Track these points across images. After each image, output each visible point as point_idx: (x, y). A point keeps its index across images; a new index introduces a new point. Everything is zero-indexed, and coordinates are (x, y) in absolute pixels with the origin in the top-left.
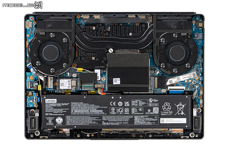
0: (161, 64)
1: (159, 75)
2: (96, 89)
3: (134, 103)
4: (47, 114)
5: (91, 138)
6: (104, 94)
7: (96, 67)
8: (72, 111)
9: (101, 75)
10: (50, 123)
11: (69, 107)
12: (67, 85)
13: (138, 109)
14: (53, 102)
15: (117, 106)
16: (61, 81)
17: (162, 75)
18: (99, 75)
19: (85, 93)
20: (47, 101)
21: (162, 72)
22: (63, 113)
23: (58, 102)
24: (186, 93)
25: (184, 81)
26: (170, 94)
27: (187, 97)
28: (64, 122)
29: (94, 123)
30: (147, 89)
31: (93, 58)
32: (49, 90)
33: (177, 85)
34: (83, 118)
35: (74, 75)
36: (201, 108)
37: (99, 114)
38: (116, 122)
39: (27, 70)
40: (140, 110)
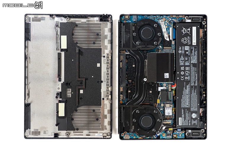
0: (155, 44)
1: (162, 46)
2: (172, 90)
3: (182, 64)
4: (190, 124)
5: (206, 94)
6: (175, 84)
7: (156, 90)
8: (188, 107)
9: (162, 86)
10: (196, 122)
11: (184, 109)
12: (169, 110)
13: (186, 61)
14: (181, 120)
15: (184, 75)
16: (166, 114)
17: (162, 44)
18: (162, 88)
19: (175, 98)
20: (180, 124)
21: (160, 44)
22: (189, 113)
23: (181, 117)
24: (175, 27)
25: (166, 28)
26: (176, 38)
27: (178, 26)
28: (196, 112)
29: (196, 91)
30: (172, 54)
31: (151, 92)
32: (172, 123)
33: (169, 33)
34: (192, 99)
35: (162, 105)
36: (185, 16)
37: (190, 88)
38: (195, 76)
39: (158, 138)
40: (186, 59)
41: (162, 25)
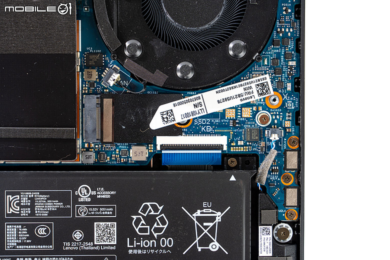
0: (127, 44)
1: (119, 89)
3: (13, 203)
13: (31, 230)
17: (132, 87)
21: (132, 76)
24: (233, 162)
25: (223, 113)
26: (165, 168)
27: (233, 178)
30: (68, 148)
33: (192, 127)
36: (291, 224)
40: (41, 231)
41: (240, 90)
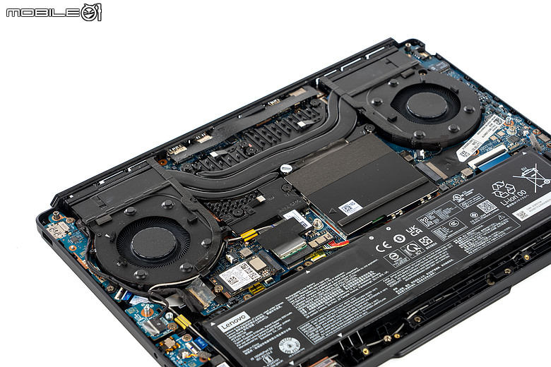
0: (415, 134)
1: (428, 155)
3: (427, 220)
4: (247, 352)
8: (304, 312)
10: (272, 363)
11: (288, 307)
12: (246, 275)
14: (240, 322)
15: (396, 247)
16: (224, 276)
18: (300, 218)
20: (224, 327)
22: (285, 327)
23: (252, 315)
25: (490, 140)
26: (486, 172)
27: (524, 153)
28: (304, 342)
29: (377, 302)
31: (261, 199)
32: (208, 312)
33: (482, 152)
34: (342, 309)
35: (245, 252)
37: (370, 282)
38: (424, 273)
40: (454, 224)
41: (488, 128)
